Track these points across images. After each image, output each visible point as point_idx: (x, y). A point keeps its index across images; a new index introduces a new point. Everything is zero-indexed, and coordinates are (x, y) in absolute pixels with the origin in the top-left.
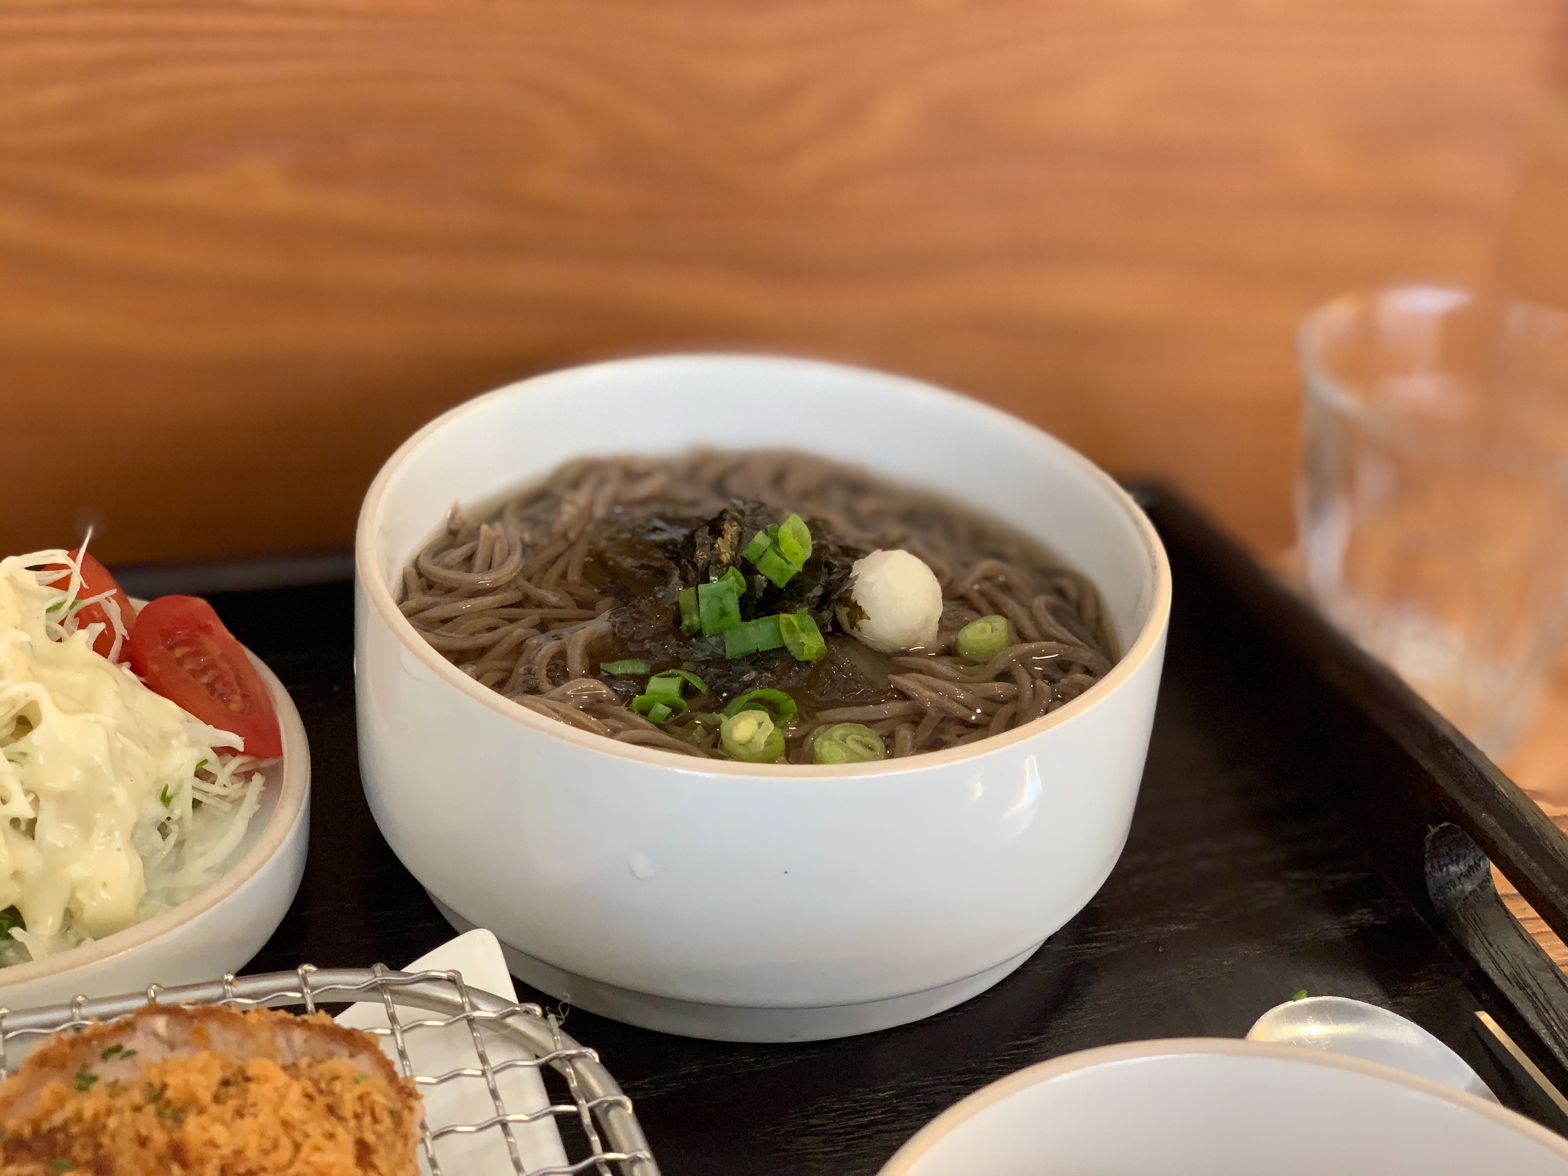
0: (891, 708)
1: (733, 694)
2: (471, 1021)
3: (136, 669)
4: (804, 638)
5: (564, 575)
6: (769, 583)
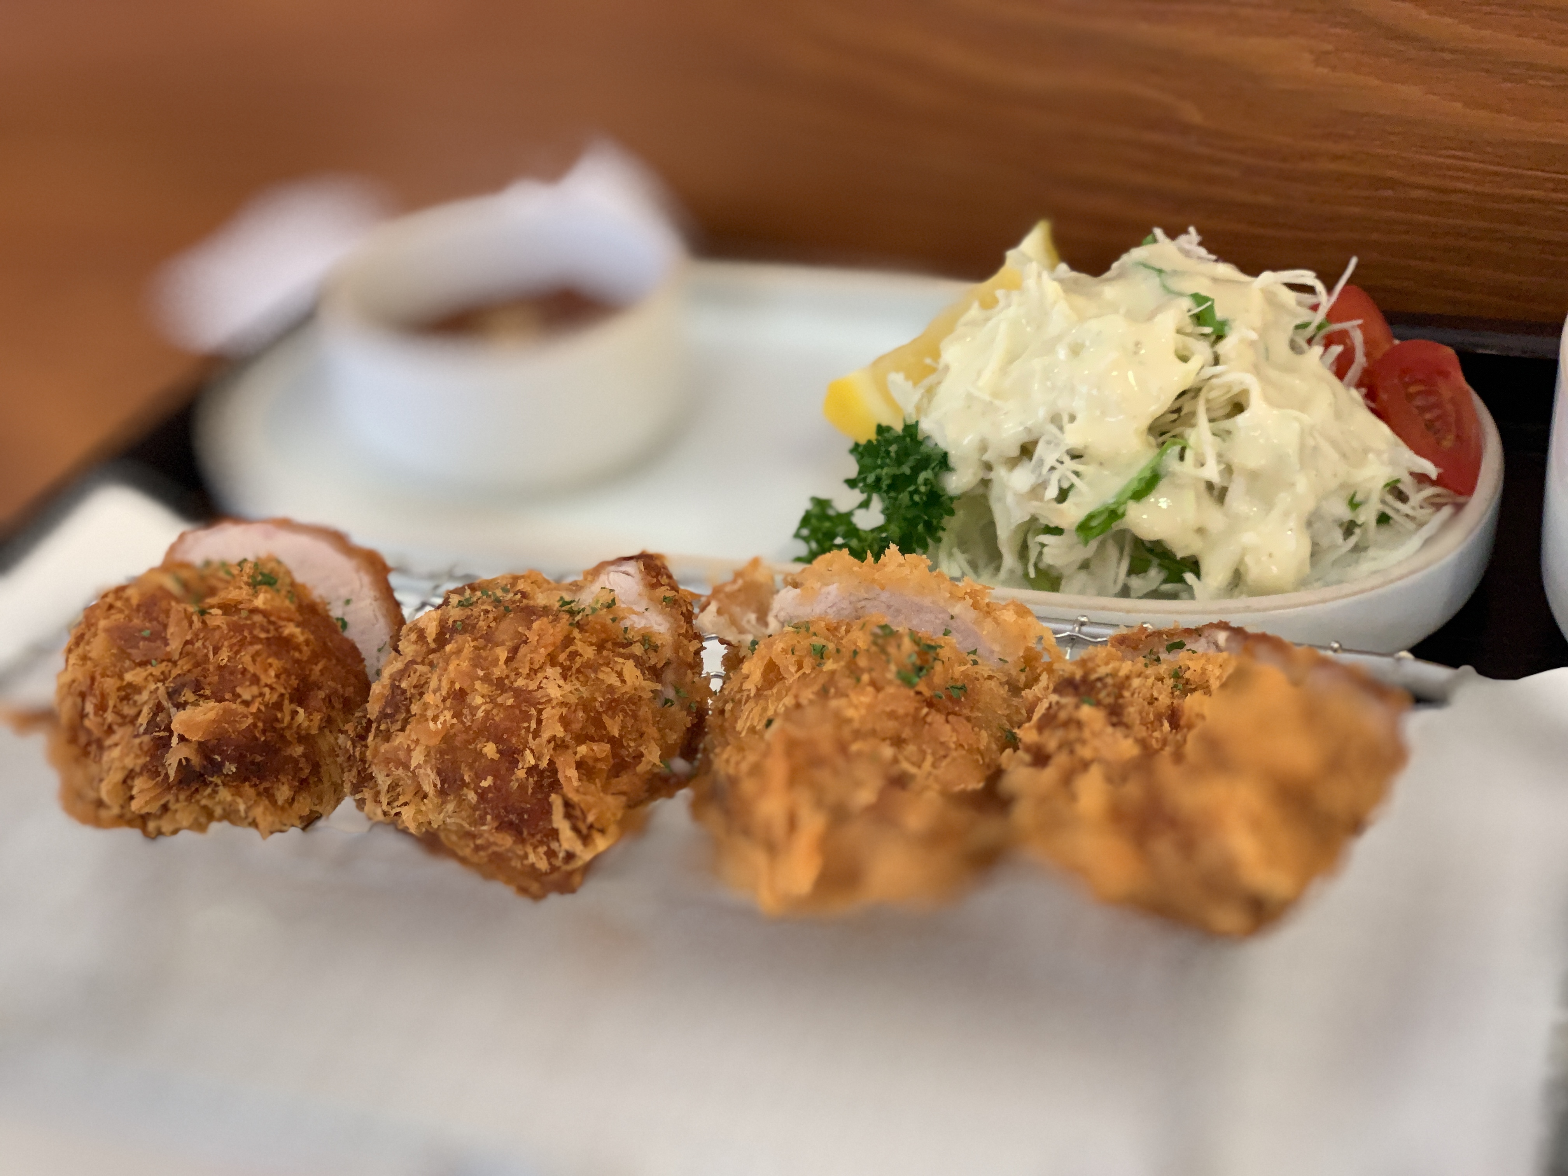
3: (1368, 394)
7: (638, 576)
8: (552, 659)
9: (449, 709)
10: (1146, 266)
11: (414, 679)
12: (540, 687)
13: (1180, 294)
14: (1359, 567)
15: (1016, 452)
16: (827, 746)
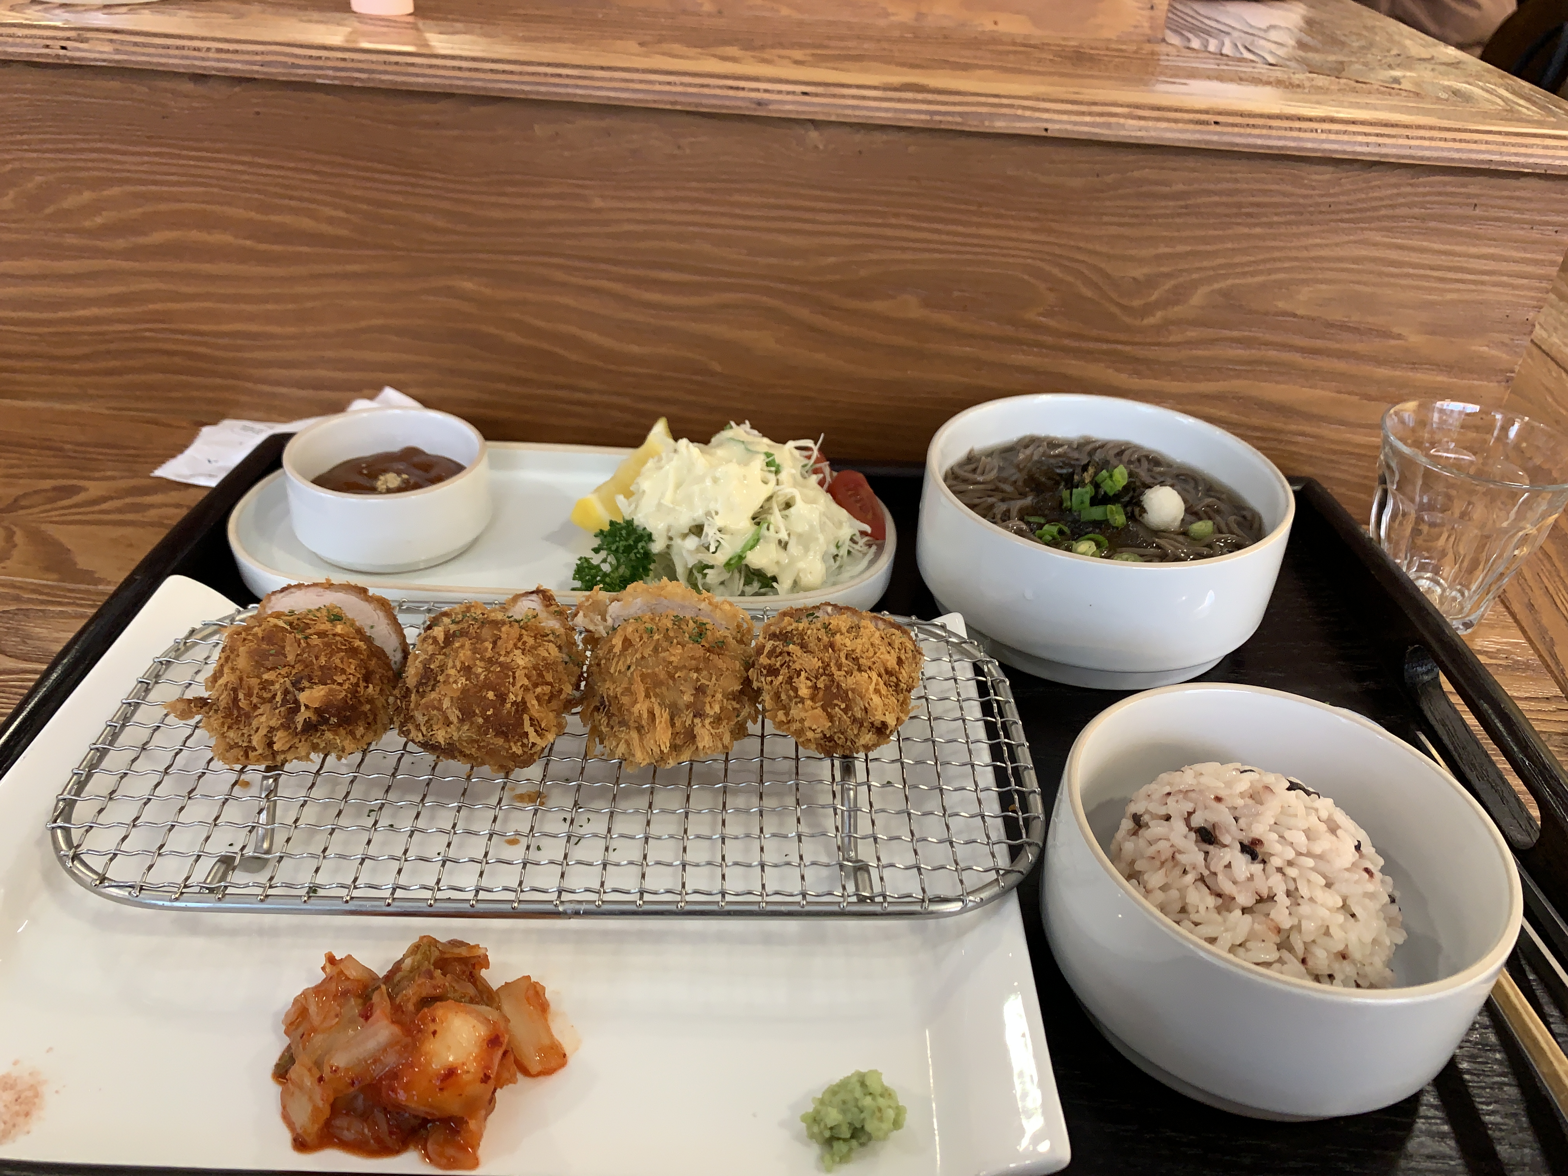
0: (1150, 551)
1: (1081, 535)
2: (947, 643)
3: (833, 495)
4: (1117, 517)
5: (1015, 481)
6: (1105, 493)
7: (538, 601)
8: (516, 646)
9: (463, 676)
10: (732, 439)
11: (437, 663)
12: (512, 661)
13: (758, 453)
14: (846, 575)
15: (687, 531)
16: (663, 676)
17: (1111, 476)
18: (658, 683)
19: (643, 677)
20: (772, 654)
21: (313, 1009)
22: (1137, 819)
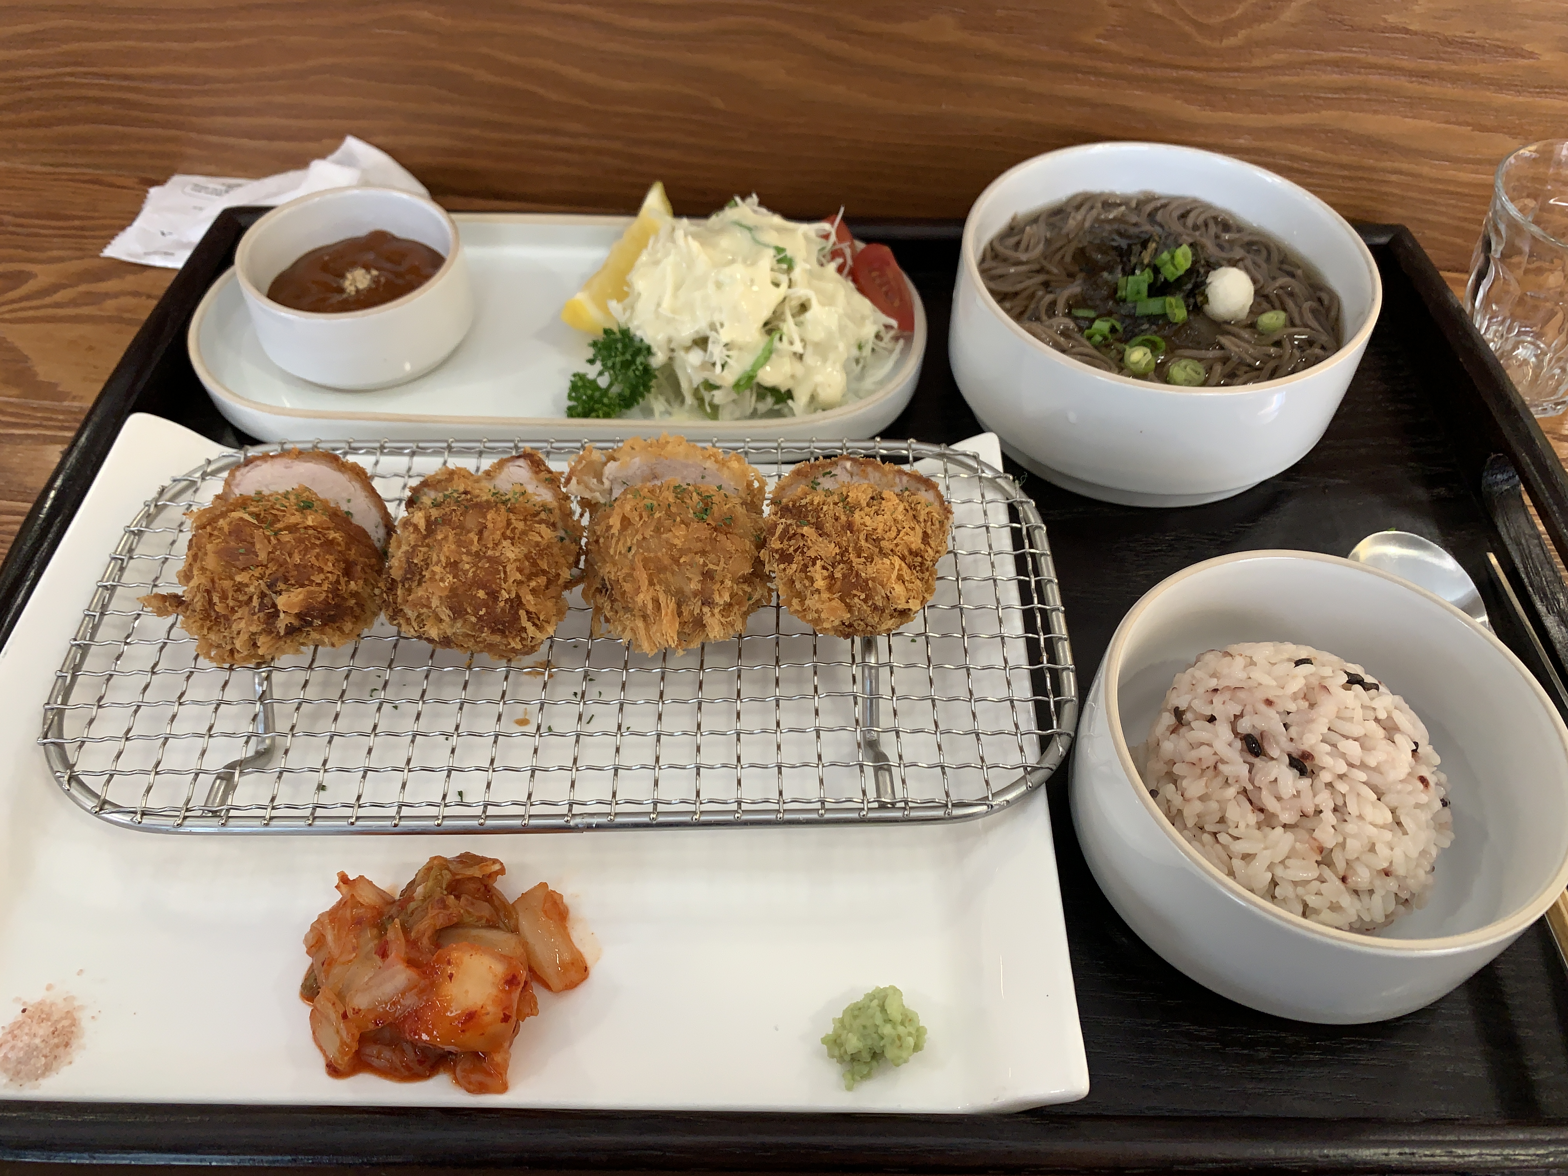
0: (1212, 354)
1: (1135, 335)
2: (980, 478)
3: (855, 281)
4: (1176, 311)
5: (1063, 258)
6: (1165, 279)
7: (527, 467)
8: (504, 536)
9: (450, 573)
10: (736, 223)
11: (421, 556)
12: (502, 554)
13: (767, 246)
14: (869, 383)
15: (689, 343)
16: (667, 561)
17: (1173, 258)
18: (662, 569)
19: (646, 561)
20: (786, 536)
21: (330, 938)
22: (1178, 713)
